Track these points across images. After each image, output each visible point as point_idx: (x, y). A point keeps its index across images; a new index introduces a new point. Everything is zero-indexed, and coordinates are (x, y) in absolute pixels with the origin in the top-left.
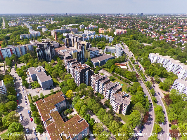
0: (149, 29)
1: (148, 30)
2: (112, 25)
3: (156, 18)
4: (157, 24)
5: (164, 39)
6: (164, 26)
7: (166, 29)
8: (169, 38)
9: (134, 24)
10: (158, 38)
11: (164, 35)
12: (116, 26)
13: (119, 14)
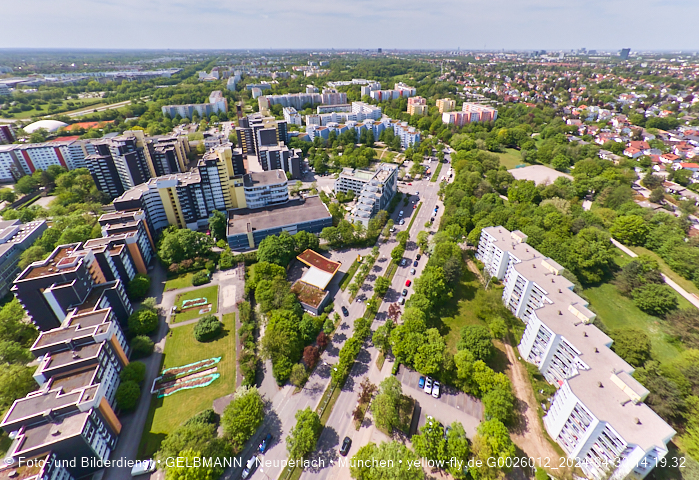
0: (611, 108)
1: (601, 111)
2: (478, 88)
3: (679, 64)
4: (664, 90)
5: (647, 153)
6: (689, 99)
7: (689, 110)
8: (677, 152)
9: (567, 84)
10: (620, 149)
11: (658, 137)
12: (494, 90)
13: (544, 52)
